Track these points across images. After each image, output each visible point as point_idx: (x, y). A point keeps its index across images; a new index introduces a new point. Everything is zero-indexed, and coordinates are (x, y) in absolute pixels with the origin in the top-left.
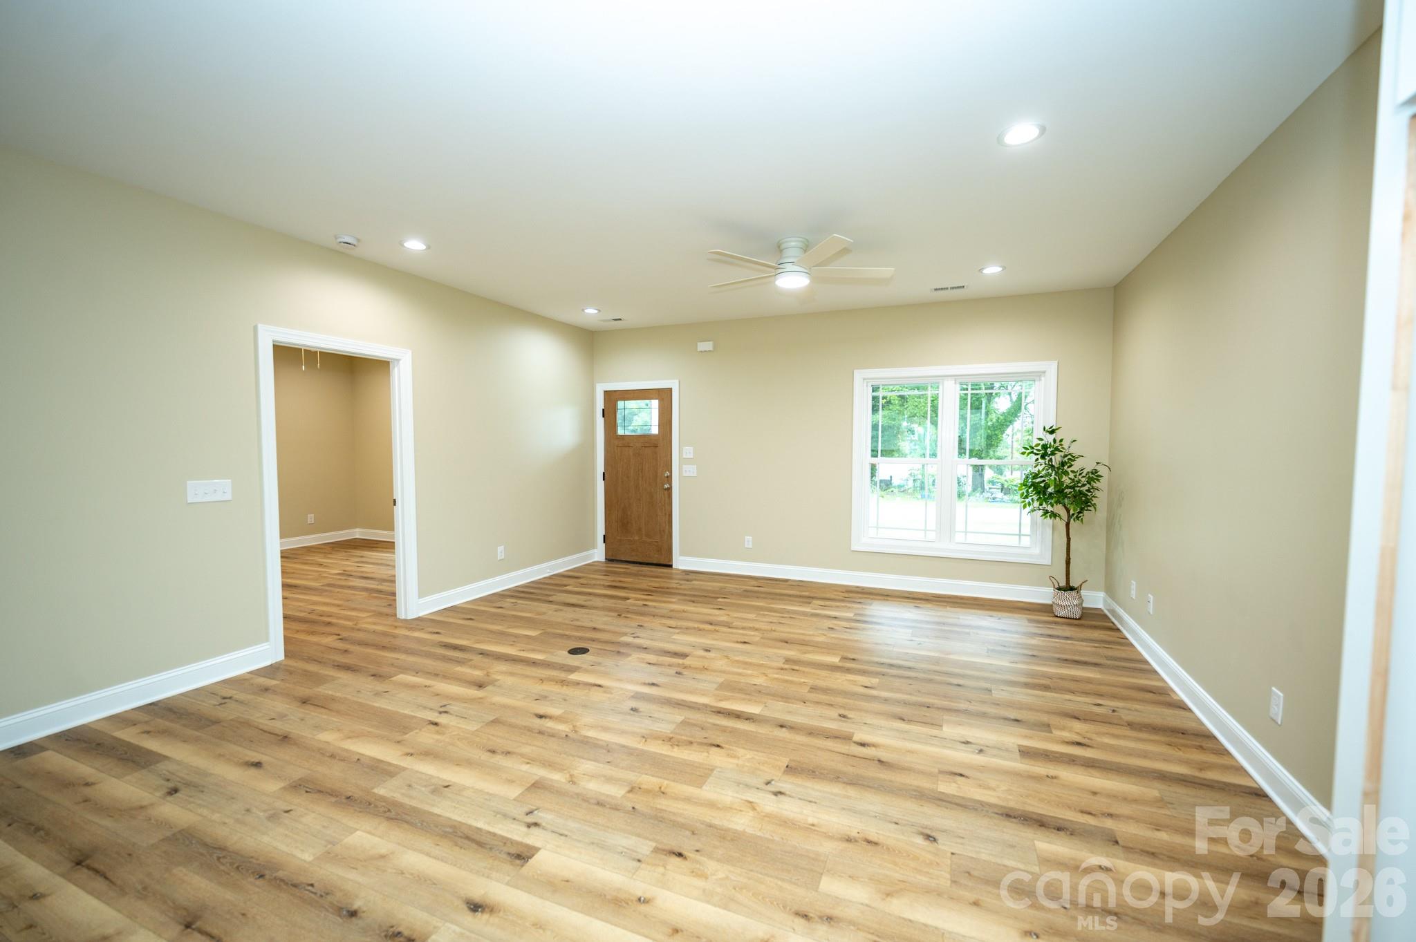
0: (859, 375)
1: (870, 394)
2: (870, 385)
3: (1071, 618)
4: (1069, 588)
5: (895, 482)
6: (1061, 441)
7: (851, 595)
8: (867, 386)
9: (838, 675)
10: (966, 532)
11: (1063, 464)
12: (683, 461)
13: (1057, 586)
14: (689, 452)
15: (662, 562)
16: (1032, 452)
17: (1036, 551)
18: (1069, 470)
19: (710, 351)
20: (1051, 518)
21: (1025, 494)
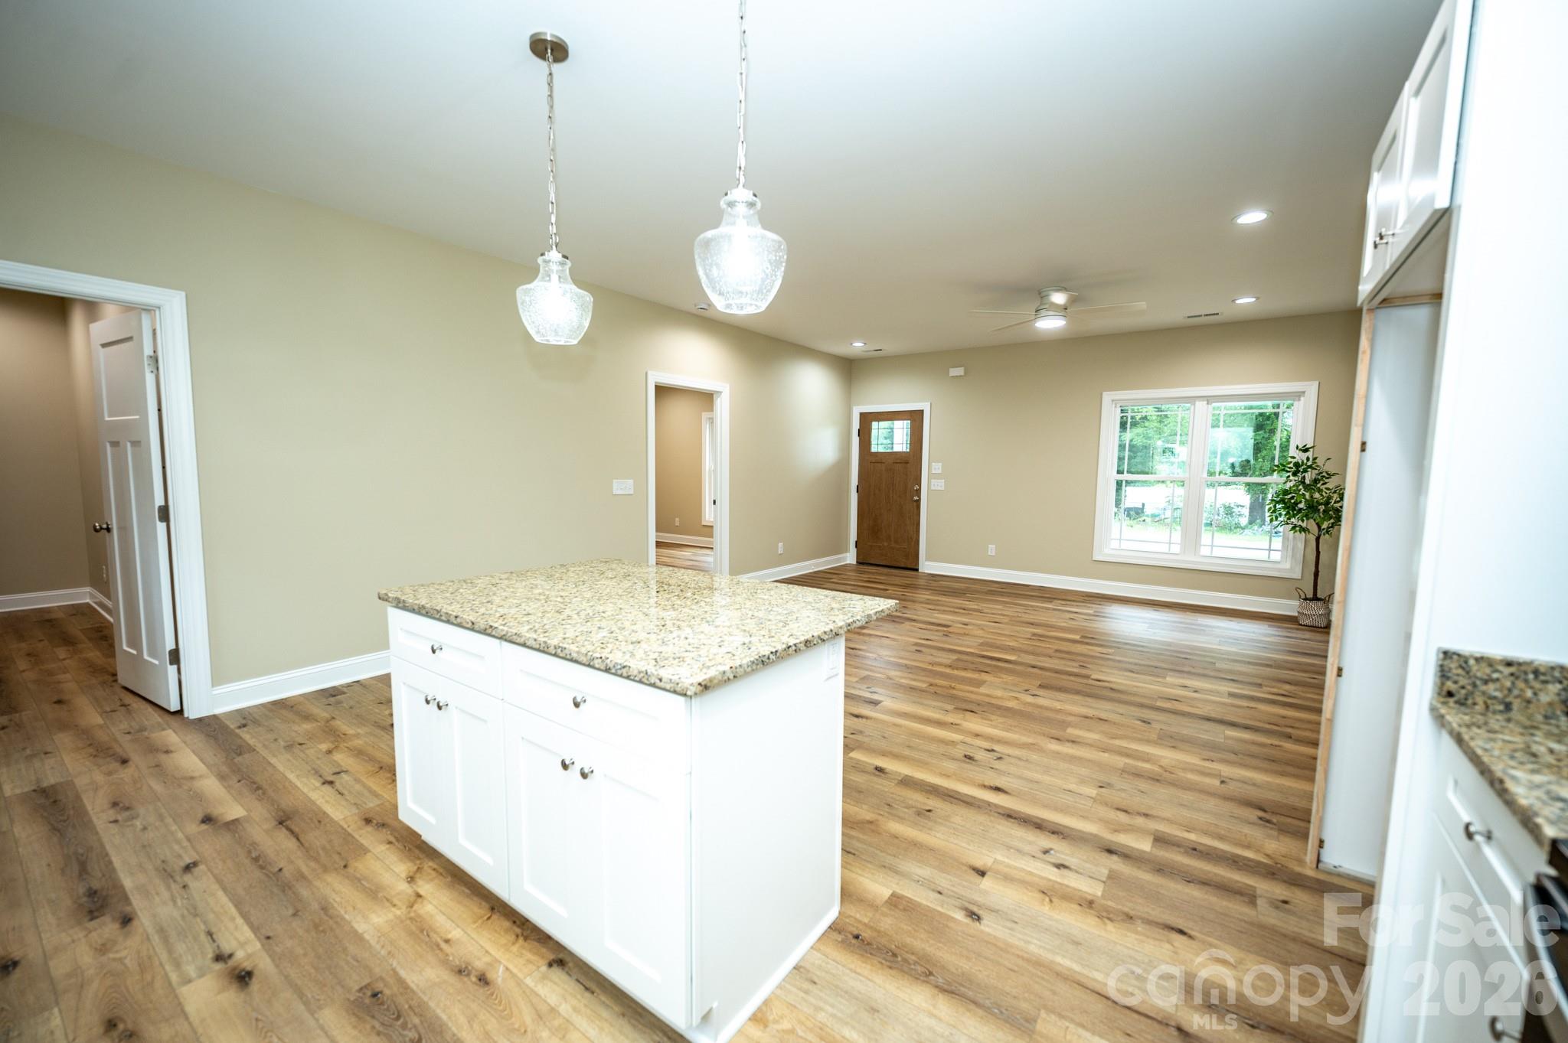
0: (1108, 397)
1: (1119, 415)
2: (1118, 406)
3: (1315, 627)
4: (1315, 598)
5: (1148, 511)
6: (1315, 459)
7: (1091, 599)
8: (1116, 407)
9: (1078, 645)
10: (1212, 546)
11: (1316, 481)
12: (931, 476)
13: (1303, 597)
14: (937, 468)
15: (909, 566)
16: (1284, 470)
17: (1287, 566)
18: (1323, 487)
19: (961, 376)
20: (1300, 533)
21: (1273, 509)
